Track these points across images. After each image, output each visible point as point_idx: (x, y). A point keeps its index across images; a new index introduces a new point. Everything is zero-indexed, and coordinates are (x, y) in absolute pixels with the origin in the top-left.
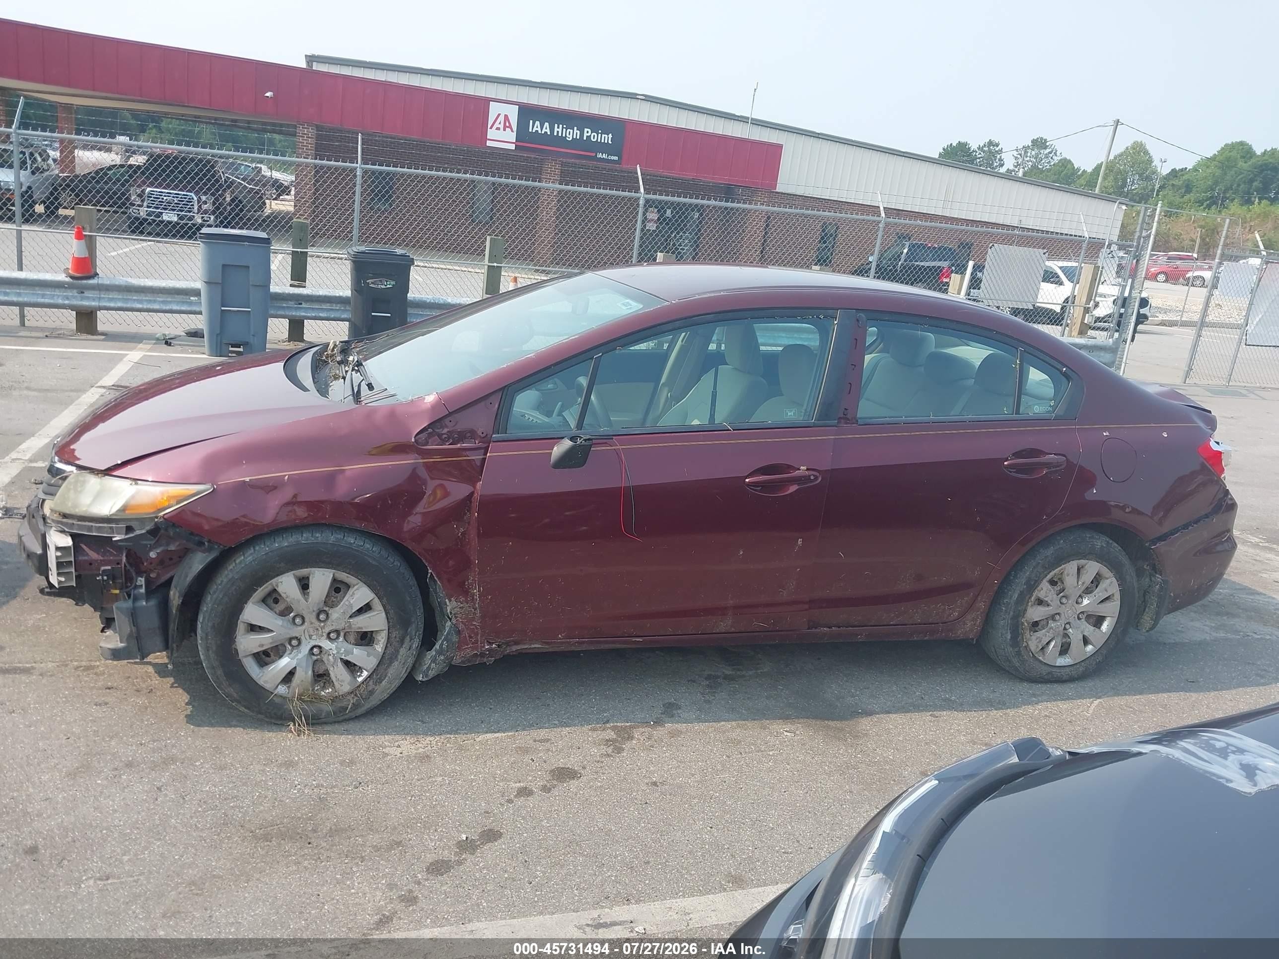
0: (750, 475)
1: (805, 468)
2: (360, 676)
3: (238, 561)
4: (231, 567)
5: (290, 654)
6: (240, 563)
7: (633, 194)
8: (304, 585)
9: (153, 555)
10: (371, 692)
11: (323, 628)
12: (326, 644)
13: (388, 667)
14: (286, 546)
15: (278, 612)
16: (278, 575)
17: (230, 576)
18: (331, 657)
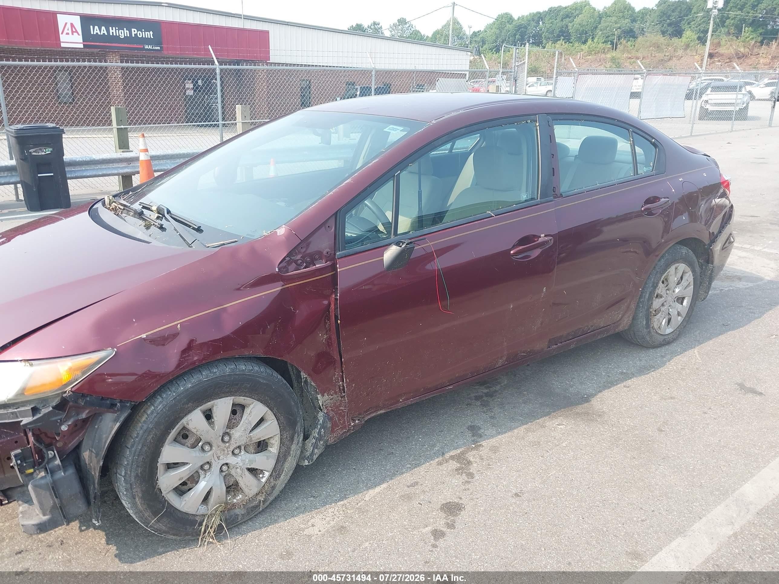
0: (513, 247)
1: (543, 235)
2: (262, 477)
3: (149, 412)
4: (144, 419)
5: (205, 477)
6: (152, 413)
7: (211, 66)
8: (208, 416)
9: (64, 428)
10: (273, 488)
11: (229, 447)
12: (231, 460)
13: (283, 463)
14: (191, 387)
15: (189, 446)
16: (186, 415)
17: (145, 428)
18: (238, 470)
